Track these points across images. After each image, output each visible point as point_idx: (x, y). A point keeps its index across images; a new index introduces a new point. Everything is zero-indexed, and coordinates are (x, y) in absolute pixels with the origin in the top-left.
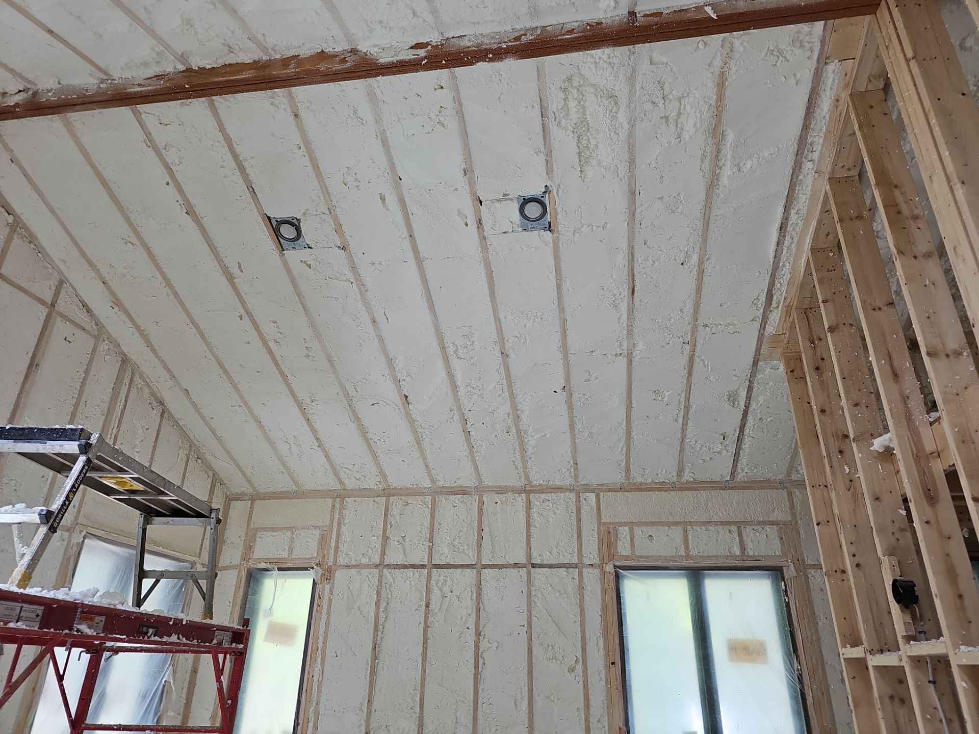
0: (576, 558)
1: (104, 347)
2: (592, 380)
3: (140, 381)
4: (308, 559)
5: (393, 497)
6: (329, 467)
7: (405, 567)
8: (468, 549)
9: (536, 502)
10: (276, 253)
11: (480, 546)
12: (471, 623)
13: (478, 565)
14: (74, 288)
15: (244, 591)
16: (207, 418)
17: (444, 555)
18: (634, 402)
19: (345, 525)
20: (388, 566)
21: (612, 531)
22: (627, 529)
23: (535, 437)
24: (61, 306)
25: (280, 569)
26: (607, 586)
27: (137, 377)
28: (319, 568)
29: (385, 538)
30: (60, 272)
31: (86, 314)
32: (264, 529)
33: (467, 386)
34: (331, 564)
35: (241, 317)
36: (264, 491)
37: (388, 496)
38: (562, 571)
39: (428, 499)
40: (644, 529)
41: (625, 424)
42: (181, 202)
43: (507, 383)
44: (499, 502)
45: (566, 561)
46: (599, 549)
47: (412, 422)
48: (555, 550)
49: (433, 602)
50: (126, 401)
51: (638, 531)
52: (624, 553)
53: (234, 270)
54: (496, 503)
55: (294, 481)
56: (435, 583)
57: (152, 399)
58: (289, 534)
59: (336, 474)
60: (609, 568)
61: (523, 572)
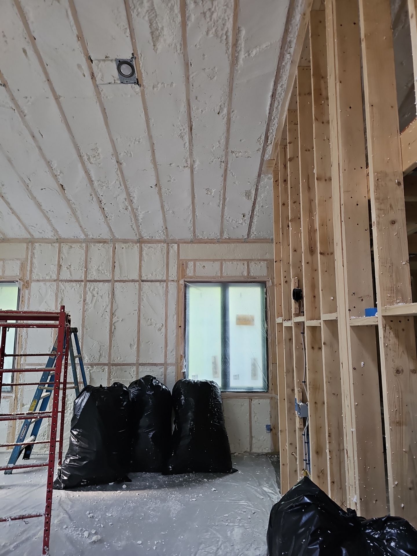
0: (165, 278)
2: (172, 181)
4: (14, 276)
5: (63, 244)
6: (21, 226)
7: (71, 281)
8: (107, 272)
9: (145, 248)
11: (113, 271)
12: (108, 310)
13: (112, 280)
17: (93, 275)
18: (196, 195)
19: (35, 258)
20: (62, 281)
21: (184, 264)
22: (192, 263)
23: (142, 213)
26: (180, 290)
28: (21, 281)
29: (60, 266)
33: (98, 181)
34: (28, 279)
37: (60, 243)
38: (158, 284)
39: (84, 245)
40: (201, 262)
41: (191, 207)
43: (122, 180)
44: (124, 247)
45: (160, 278)
46: (177, 272)
47: (68, 201)
48: (154, 273)
49: (88, 299)
51: (198, 264)
52: (190, 275)
54: (123, 248)
55: (1, 233)
56: (88, 290)
58: (1, 262)
59: (26, 229)
60: (182, 282)
61: (137, 284)
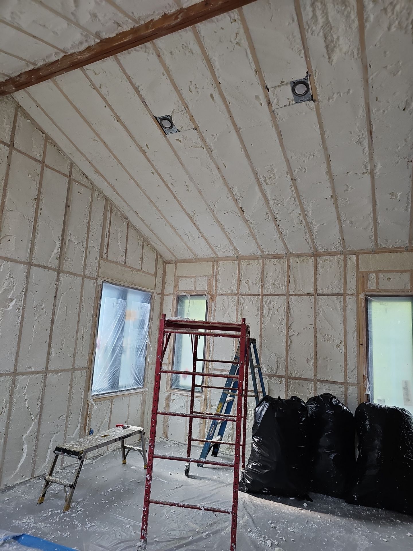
0: (343, 291)
1: (96, 193)
2: (349, 190)
3: (115, 209)
4: (203, 291)
5: (242, 261)
6: (208, 247)
7: (250, 295)
9: (320, 261)
10: (163, 136)
11: (288, 285)
12: (284, 323)
13: (287, 294)
14: (77, 166)
15: (176, 306)
16: (148, 225)
17: (269, 289)
18: (377, 201)
19: (219, 274)
20: (241, 294)
21: (365, 276)
22: (374, 275)
23: (317, 226)
24: (74, 176)
25: (191, 295)
26: (360, 305)
27: (113, 207)
28: (208, 295)
29: (239, 281)
30: (70, 159)
31: (85, 178)
32: (182, 277)
33: (274, 200)
34: (214, 293)
35: (153, 173)
36: (181, 259)
37: (240, 260)
38: (335, 298)
39: (260, 261)
40: (385, 274)
41: (372, 214)
42: (114, 116)
43: (297, 196)
44: (299, 261)
45: (336, 291)
46: (356, 285)
47: (246, 221)
48: (330, 287)
49: (264, 312)
50: (110, 219)
51: (381, 275)
52: (372, 288)
53: (145, 148)
54: (297, 262)
55: (193, 254)
56: (265, 303)
57: (122, 217)
58: (193, 279)
59: (212, 249)
60: (362, 296)
61: (312, 298)
